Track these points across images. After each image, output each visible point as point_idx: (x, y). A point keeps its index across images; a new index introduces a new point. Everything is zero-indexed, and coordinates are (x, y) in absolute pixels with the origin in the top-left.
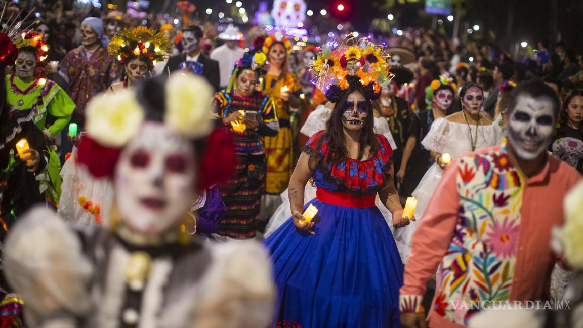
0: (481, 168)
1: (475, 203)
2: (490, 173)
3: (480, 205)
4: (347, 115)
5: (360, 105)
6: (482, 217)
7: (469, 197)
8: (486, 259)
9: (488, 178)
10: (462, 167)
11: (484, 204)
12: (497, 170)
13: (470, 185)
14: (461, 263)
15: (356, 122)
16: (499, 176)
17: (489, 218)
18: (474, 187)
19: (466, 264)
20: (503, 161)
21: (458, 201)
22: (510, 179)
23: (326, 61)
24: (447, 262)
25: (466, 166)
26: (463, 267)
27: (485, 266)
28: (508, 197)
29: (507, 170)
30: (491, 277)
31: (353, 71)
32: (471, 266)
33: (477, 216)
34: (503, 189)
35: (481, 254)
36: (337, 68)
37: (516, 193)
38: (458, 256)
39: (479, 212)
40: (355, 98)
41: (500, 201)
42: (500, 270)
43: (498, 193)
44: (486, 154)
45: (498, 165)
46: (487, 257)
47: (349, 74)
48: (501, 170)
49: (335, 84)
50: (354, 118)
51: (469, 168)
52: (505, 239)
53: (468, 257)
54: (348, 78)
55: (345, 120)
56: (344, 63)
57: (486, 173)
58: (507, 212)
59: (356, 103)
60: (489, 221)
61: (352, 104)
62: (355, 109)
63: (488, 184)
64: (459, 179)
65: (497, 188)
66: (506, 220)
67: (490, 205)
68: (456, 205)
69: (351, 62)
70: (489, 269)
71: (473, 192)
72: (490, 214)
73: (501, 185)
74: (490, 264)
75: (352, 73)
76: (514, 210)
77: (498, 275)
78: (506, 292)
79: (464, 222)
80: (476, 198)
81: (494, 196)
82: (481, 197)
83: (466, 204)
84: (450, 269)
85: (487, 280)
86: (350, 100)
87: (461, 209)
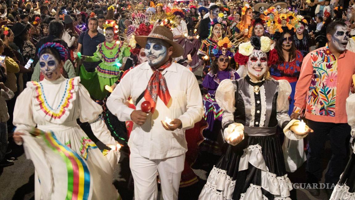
0: (320, 55)
1: (320, 68)
2: (323, 57)
3: (322, 69)
4: (284, 43)
5: (289, 38)
6: (323, 74)
7: (317, 66)
8: (324, 90)
9: (323, 58)
10: (312, 56)
11: (323, 69)
12: (326, 55)
13: (316, 62)
14: (315, 93)
15: (289, 46)
16: (327, 57)
17: (326, 73)
18: (318, 63)
19: (317, 93)
20: (328, 52)
21: (313, 69)
22: (332, 58)
23: (272, 22)
24: (310, 93)
25: (314, 55)
26: (316, 94)
27: (325, 92)
28: (332, 65)
29: (330, 55)
30: (328, 96)
31: (285, 24)
32: (319, 93)
33: (321, 73)
34: (329, 62)
35: (323, 88)
36: (277, 24)
37: (335, 63)
38: (313, 90)
39: (321, 72)
40: (287, 36)
41: (329, 67)
42: (331, 92)
43: (328, 64)
44: (321, 50)
45: (326, 54)
46: (325, 88)
47: (283, 26)
48: (327, 55)
49: (277, 31)
50: (287, 44)
51: (315, 56)
52: (332, 80)
53: (317, 90)
54: (282, 27)
55: (284, 45)
56: (280, 22)
57: (322, 57)
58: (332, 70)
59: (288, 38)
60: (326, 74)
61: (286, 39)
62: (288, 41)
63: (323, 61)
64: (312, 61)
65: (327, 62)
66: (332, 73)
67: (325, 68)
68: (312, 71)
69: (283, 21)
70: (326, 93)
71: (318, 64)
72: (326, 72)
73: (329, 60)
74: (326, 91)
75: (284, 25)
76: (335, 69)
77: (330, 94)
78: (334, 100)
79: (315, 77)
80: (320, 67)
81: (327, 65)
82: (321, 66)
83: (316, 69)
84: (311, 95)
85: (327, 97)
86: (285, 37)
87: (314, 72)
